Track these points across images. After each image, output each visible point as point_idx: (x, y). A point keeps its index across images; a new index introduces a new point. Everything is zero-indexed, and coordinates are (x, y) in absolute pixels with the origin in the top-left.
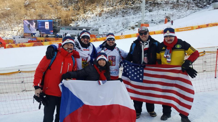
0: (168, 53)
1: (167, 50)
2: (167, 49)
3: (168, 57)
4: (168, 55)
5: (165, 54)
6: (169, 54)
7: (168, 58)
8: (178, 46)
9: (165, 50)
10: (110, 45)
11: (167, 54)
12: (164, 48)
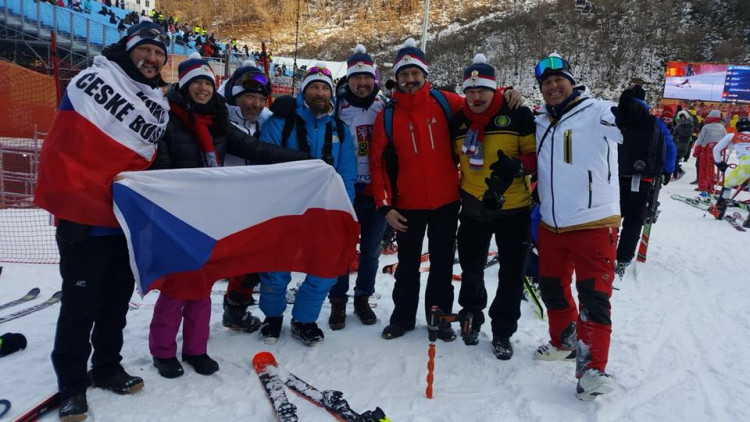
0: (472, 140)
1: (470, 134)
2: (469, 131)
3: (473, 153)
4: (473, 148)
5: (465, 145)
6: (476, 146)
7: (474, 157)
8: (503, 121)
9: (464, 132)
10: (361, 96)
11: (471, 144)
12: (464, 126)
